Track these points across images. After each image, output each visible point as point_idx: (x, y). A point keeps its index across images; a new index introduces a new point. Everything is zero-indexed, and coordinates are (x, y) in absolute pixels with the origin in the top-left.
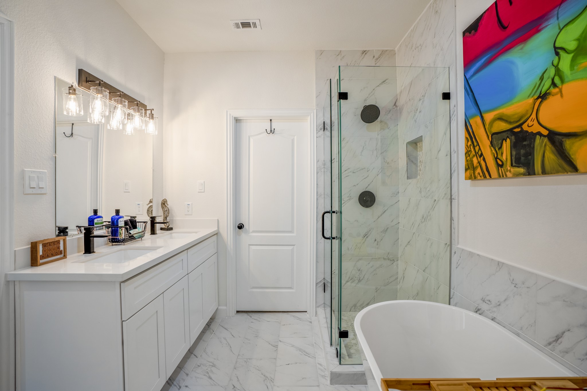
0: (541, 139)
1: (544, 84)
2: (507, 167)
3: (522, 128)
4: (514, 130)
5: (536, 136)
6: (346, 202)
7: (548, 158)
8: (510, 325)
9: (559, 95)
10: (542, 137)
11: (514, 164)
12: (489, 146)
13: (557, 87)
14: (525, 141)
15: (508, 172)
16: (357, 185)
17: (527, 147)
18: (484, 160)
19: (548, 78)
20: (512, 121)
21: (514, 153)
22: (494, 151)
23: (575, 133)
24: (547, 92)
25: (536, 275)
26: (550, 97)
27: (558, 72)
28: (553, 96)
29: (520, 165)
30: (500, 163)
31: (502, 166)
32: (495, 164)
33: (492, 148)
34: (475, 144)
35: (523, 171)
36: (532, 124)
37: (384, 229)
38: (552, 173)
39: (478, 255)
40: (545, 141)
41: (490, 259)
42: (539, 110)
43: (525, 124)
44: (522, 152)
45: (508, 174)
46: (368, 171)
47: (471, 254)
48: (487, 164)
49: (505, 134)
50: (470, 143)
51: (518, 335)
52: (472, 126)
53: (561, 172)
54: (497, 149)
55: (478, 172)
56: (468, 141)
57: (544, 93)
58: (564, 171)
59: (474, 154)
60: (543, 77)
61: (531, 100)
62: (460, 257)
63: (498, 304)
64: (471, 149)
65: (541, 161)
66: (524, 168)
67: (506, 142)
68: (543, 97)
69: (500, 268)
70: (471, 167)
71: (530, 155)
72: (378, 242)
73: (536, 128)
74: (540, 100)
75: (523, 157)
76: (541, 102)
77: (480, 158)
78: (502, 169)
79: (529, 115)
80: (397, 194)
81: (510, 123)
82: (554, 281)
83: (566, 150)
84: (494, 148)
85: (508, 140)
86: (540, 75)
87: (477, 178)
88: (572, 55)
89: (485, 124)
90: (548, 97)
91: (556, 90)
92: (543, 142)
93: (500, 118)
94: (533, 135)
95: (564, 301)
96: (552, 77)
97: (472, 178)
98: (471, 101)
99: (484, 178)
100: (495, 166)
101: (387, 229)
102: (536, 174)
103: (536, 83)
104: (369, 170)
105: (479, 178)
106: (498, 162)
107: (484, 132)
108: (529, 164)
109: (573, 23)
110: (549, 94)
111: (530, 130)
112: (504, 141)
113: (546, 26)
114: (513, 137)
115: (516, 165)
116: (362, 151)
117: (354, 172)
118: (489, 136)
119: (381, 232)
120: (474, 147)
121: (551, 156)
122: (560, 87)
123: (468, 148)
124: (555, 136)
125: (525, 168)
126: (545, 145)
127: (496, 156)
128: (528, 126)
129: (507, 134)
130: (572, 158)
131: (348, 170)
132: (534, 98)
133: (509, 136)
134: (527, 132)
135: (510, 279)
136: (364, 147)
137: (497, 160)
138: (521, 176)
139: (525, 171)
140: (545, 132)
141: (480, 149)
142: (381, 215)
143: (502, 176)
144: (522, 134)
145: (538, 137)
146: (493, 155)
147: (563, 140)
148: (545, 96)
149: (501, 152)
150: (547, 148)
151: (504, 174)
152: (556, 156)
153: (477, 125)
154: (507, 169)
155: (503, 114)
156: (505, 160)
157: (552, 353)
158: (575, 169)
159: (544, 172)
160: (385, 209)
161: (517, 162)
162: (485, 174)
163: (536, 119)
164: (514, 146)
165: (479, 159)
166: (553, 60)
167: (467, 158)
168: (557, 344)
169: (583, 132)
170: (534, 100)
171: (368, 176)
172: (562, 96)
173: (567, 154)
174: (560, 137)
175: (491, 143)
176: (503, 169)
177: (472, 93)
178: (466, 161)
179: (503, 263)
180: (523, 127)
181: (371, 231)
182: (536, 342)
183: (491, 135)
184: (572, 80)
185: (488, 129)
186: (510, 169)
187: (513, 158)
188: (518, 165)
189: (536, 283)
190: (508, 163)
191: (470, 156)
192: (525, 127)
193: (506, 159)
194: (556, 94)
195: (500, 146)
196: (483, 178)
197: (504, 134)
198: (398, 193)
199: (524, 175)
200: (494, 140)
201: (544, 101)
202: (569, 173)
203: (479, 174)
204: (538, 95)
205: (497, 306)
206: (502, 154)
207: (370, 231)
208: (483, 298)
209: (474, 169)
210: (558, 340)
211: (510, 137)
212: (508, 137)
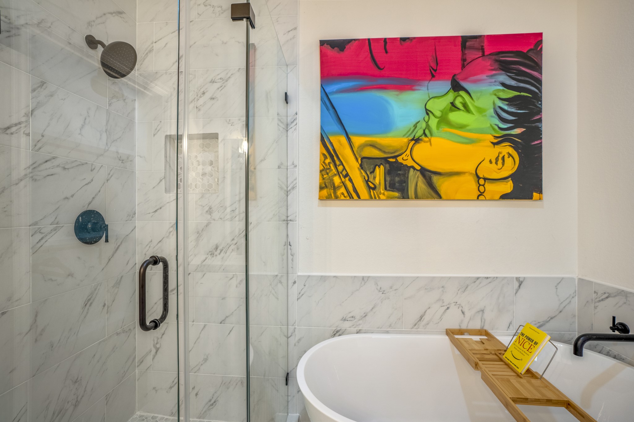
0: (414, 172)
1: (417, 131)
2: (380, 190)
3: (396, 159)
4: (389, 159)
5: (410, 169)
6: (48, 237)
7: (420, 187)
8: (378, 328)
9: (429, 143)
10: (415, 171)
11: (388, 188)
12: (358, 168)
13: (428, 137)
14: (400, 170)
15: (382, 195)
16: (72, 196)
17: (401, 176)
18: (350, 180)
19: (421, 128)
20: (387, 151)
21: (388, 179)
22: (364, 174)
23: (440, 172)
24: (420, 138)
25: (403, 278)
26: (422, 143)
27: (428, 126)
28: (424, 142)
29: (394, 190)
30: (372, 186)
31: (374, 189)
32: (365, 186)
33: (362, 171)
34: (338, 163)
35: (397, 195)
36: (407, 159)
37: (117, 280)
38: (423, 199)
39: (334, 277)
40: (417, 174)
41: (352, 277)
42: (413, 150)
43: (400, 157)
44: (397, 179)
45: (382, 196)
46: (92, 171)
47: (323, 279)
48: (355, 186)
49: (379, 162)
50: (328, 160)
51: (387, 332)
52: (333, 144)
53: (430, 198)
54: (368, 173)
55: (342, 192)
56: (326, 158)
57: (417, 138)
58: (432, 198)
59: (336, 173)
60: (417, 126)
61: (405, 140)
62: (305, 286)
63: (365, 315)
64: (330, 166)
65: (414, 188)
66: (398, 193)
67: (380, 168)
68: (417, 140)
69: (365, 283)
70: (330, 186)
71: (405, 182)
72: (108, 307)
73: (410, 163)
74: (413, 142)
75: (398, 183)
76: (415, 143)
77: (345, 178)
78: (374, 191)
79: (404, 151)
80: (134, 216)
81: (384, 152)
82: (418, 277)
83: (433, 183)
84: (364, 171)
85: (382, 167)
86: (414, 123)
87: (339, 199)
88: (438, 120)
89: (352, 146)
90: (420, 141)
91: (426, 139)
92: (416, 174)
93: (373, 145)
94: (408, 168)
95: (426, 289)
96: (424, 128)
97: (332, 197)
98: (331, 117)
99: (350, 198)
100: (366, 188)
101: (122, 277)
102: (410, 198)
103: (411, 128)
104: (94, 169)
105: (343, 197)
106: (369, 185)
107: (351, 152)
108: (404, 190)
109: (438, 99)
110: (421, 140)
111: (405, 163)
112: (377, 167)
113: (419, 90)
114: (387, 166)
115: (390, 189)
116: (83, 126)
117: (66, 167)
118: (358, 159)
119: (113, 287)
120: (335, 165)
121: (422, 186)
122: (430, 138)
123: (326, 165)
124: (426, 172)
125: (400, 192)
126: (418, 177)
127: (366, 178)
128: (403, 159)
129: (381, 161)
130: (438, 189)
131: (53, 160)
132: (408, 139)
133: (383, 163)
134: (402, 164)
135: (377, 288)
136: (85, 119)
137: (369, 182)
138: (396, 199)
139: (399, 195)
140: (418, 168)
141: (344, 168)
142: (113, 255)
143: (374, 198)
144: (396, 164)
145: (412, 170)
146: (363, 178)
147: (431, 176)
148: (418, 140)
149: (374, 176)
150: (420, 179)
151: (376, 196)
152: (427, 186)
153: (341, 145)
154: (380, 192)
155: (377, 142)
156: (378, 183)
157: (417, 331)
158: (440, 197)
159: (417, 197)
160: (118, 244)
161: (391, 186)
162: (351, 195)
163: (410, 155)
164: (388, 173)
165: (343, 179)
166: (424, 117)
167: (323, 176)
168: (421, 322)
169: (445, 173)
170: (408, 141)
171: (92, 180)
172: (431, 144)
173: (434, 186)
174: (430, 174)
175: (361, 165)
176: (376, 192)
177: (334, 110)
178: (322, 179)
179: (369, 277)
180: (398, 159)
181: (97, 289)
182: (404, 330)
183: (360, 158)
184: (438, 136)
185: (357, 152)
186: (384, 192)
187: (387, 183)
188: (392, 190)
189: (403, 283)
190: (381, 187)
191: (329, 175)
192: (400, 159)
193: (380, 183)
194: (427, 142)
195: (372, 170)
196: (348, 198)
197: (377, 160)
198: (135, 214)
199: (399, 198)
200: (365, 164)
201: (417, 144)
202: (436, 199)
203: (343, 194)
204: (412, 138)
205: (363, 317)
206: (375, 178)
207: (95, 289)
208: (343, 318)
209: (335, 189)
210: (422, 318)
211: (384, 165)
212: (381, 164)
